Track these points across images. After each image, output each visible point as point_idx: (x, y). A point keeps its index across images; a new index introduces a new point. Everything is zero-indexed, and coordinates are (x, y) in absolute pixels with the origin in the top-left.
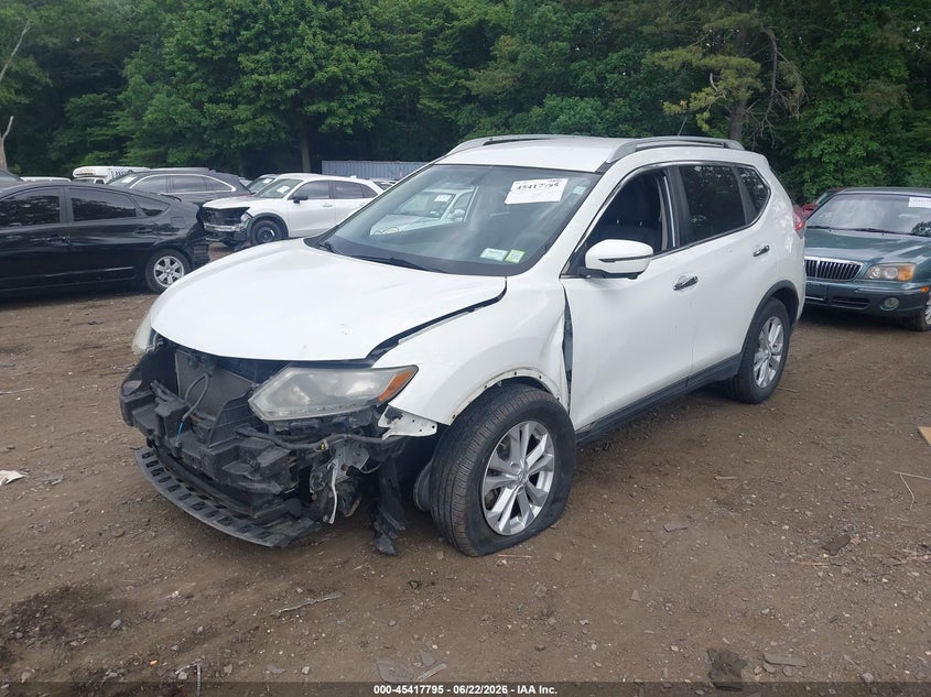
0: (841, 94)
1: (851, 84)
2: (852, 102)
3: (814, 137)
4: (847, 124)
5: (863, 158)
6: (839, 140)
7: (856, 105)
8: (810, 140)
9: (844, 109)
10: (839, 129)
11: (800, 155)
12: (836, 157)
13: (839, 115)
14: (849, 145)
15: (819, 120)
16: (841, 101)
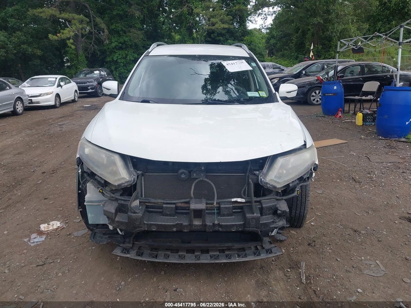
0: (119, 34)
1: (122, 30)
2: (124, 38)
3: (112, 52)
4: (124, 46)
5: (133, 60)
6: (122, 53)
7: (126, 39)
8: (111, 52)
9: (122, 40)
10: (121, 48)
11: (108, 59)
12: (123, 60)
13: (120, 43)
14: (127, 55)
15: (113, 45)
16: (120, 37)
